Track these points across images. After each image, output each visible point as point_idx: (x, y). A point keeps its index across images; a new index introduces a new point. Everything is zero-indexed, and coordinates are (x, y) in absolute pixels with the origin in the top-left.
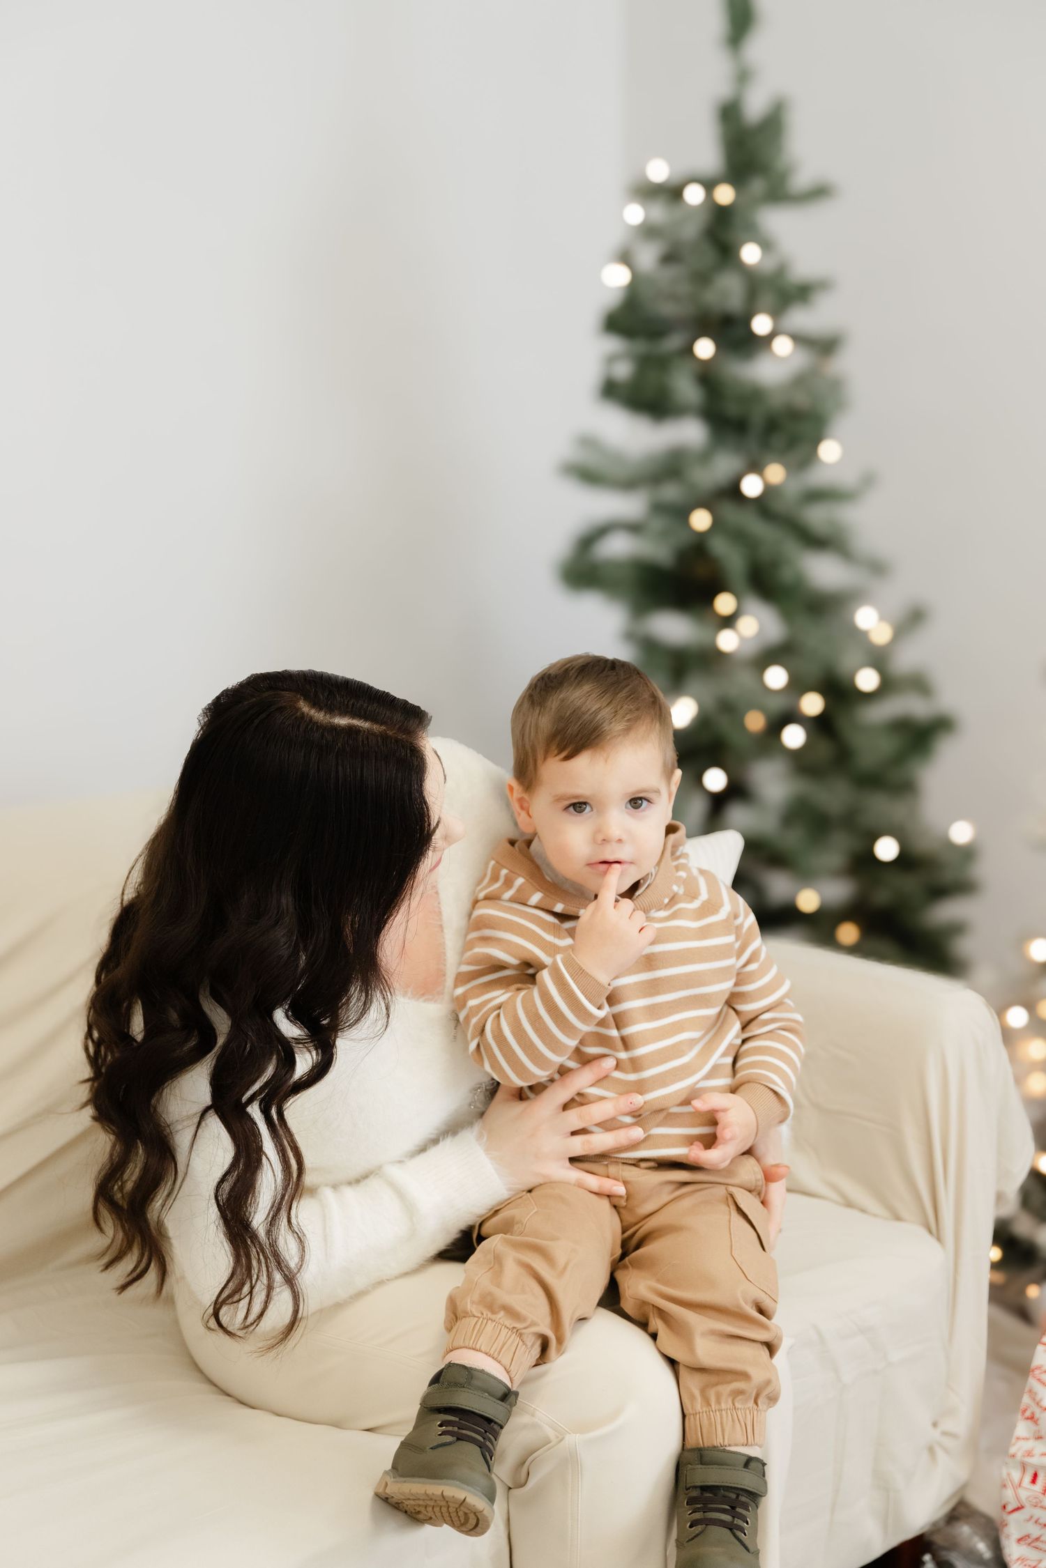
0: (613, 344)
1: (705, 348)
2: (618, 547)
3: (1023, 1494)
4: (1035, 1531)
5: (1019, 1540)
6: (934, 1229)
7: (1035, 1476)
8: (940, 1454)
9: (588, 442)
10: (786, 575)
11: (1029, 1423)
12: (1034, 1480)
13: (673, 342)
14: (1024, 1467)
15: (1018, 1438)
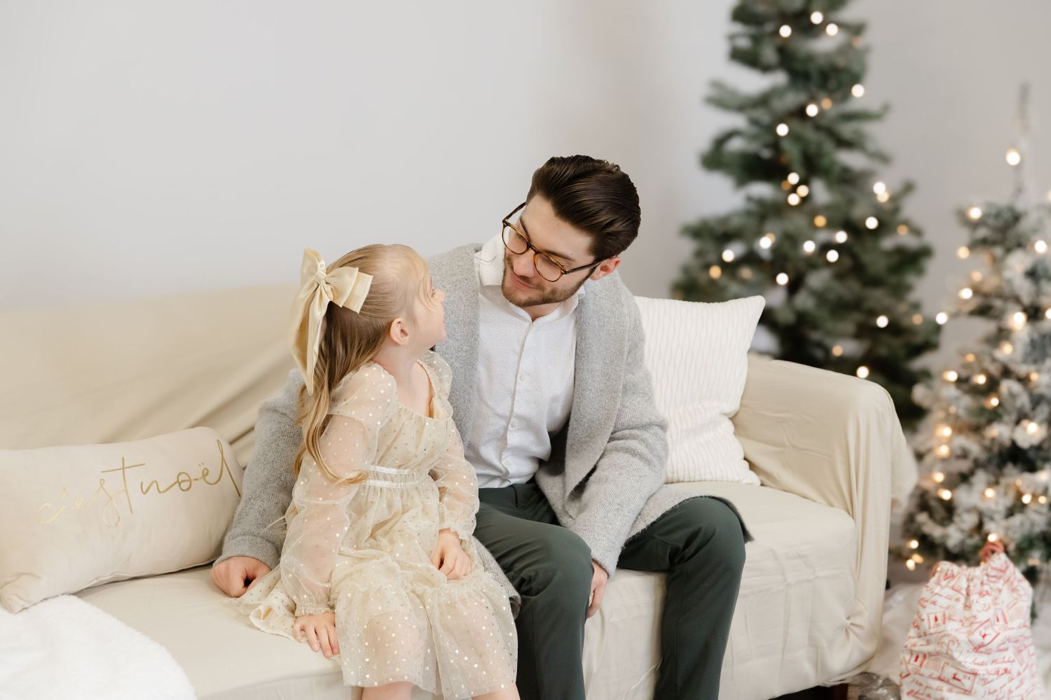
0: (738, 28)
1: (786, 31)
2: (736, 145)
3: (910, 667)
4: (916, 688)
5: (908, 693)
6: (851, 512)
7: (917, 657)
8: (852, 635)
9: (716, 84)
10: (825, 162)
11: (916, 629)
12: (916, 660)
13: (769, 27)
14: (911, 652)
15: (910, 637)
